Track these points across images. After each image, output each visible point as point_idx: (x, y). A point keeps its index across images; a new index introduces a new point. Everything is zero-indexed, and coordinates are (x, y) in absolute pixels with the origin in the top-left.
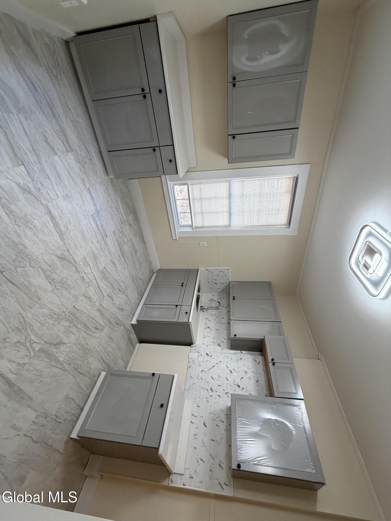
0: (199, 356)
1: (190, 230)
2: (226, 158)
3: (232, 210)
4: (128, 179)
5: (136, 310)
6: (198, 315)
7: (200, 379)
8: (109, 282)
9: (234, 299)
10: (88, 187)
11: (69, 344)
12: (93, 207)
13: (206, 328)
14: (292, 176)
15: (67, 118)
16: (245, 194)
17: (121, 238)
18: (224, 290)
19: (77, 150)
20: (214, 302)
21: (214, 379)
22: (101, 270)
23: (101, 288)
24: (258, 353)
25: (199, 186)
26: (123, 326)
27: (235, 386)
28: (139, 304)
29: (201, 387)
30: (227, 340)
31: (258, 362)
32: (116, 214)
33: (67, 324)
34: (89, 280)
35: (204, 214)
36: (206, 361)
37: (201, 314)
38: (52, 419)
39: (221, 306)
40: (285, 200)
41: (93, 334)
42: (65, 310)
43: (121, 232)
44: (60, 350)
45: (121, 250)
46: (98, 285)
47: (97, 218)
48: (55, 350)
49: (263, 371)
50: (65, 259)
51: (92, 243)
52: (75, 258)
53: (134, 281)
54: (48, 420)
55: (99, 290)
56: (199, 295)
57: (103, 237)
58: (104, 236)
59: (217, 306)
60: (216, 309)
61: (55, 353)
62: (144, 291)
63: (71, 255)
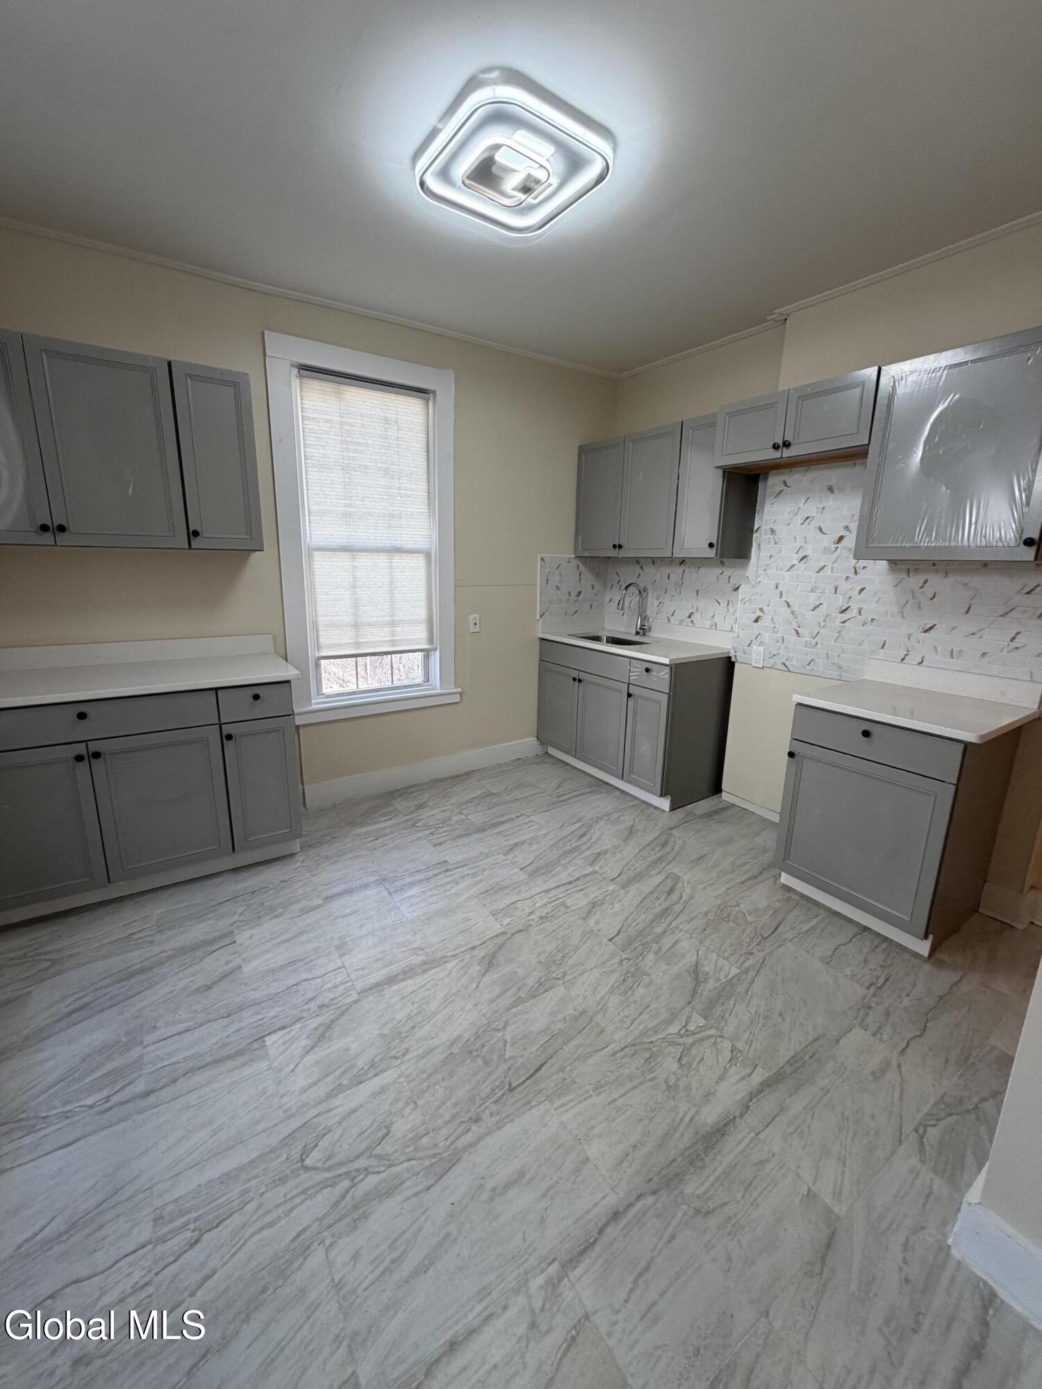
0: (761, 642)
1: (436, 658)
2: (249, 556)
3: (387, 545)
4: (303, 809)
5: (636, 798)
6: (658, 642)
7: (815, 640)
8: (559, 858)
9: (620, 547)
10: (320, 902)
11: (700, 953)
12: (370, 892)
13: (692, 622)
14: (296, 382)
15: (152, 942)
16: (344, 509)
17: (452, 830)
18: (598, 572)
19: (231, 922)
20: (627, 600)
21: (818, 603)
22: (526, 876)
23: (571, 879)
24: (760, 485)
25: (321, 628)
26: (672, 831)
27: (838, 550)
28: (623, 792)
29: (835, 637)
30: (724, 569)
31: (784, 487)
32: (392, 838)
33: (651, 956)
34: (550, 905)
35: (396, 618)
36: (774, 623)
37: (655, 634)
38: (874, 995)
39: (639, 582)
40: (361, 403)
41: (683, 900)
42: (617, 959)
43: (438, 828)
44: (711, 973)
45: (482, 830)
46: (564, 885)
47: (398, 883)
48: (711, 984)
49: (807, 474)
50: (493, 956)
51: (457, 895)
52: (495, 934)
53: (563, 801)
54: (877, 1004)
55: (579, 883)
56: (608, 637)
57: (447, 871)
58: (444, 867)
59: (638, 592)
60: (645, 595)
61: (719, 984)
62: (589, 779)
63: (485, 943)
